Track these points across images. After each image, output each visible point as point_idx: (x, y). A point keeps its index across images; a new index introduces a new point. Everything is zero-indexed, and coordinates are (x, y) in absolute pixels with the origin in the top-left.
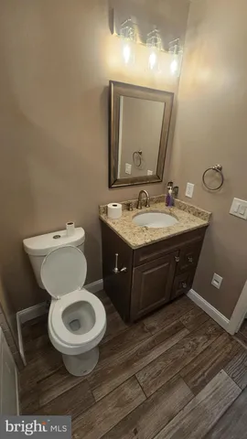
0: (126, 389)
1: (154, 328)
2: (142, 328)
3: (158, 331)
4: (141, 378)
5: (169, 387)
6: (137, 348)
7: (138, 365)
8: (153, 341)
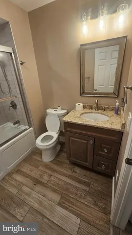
0: (46, 175)
1: (76, 172)
2: (73, 168)
3: (76, 175)
4: (52, 178)
5: (55, 191)
6: (62, 171)
7: (56, 175)
8: (69, 175)
